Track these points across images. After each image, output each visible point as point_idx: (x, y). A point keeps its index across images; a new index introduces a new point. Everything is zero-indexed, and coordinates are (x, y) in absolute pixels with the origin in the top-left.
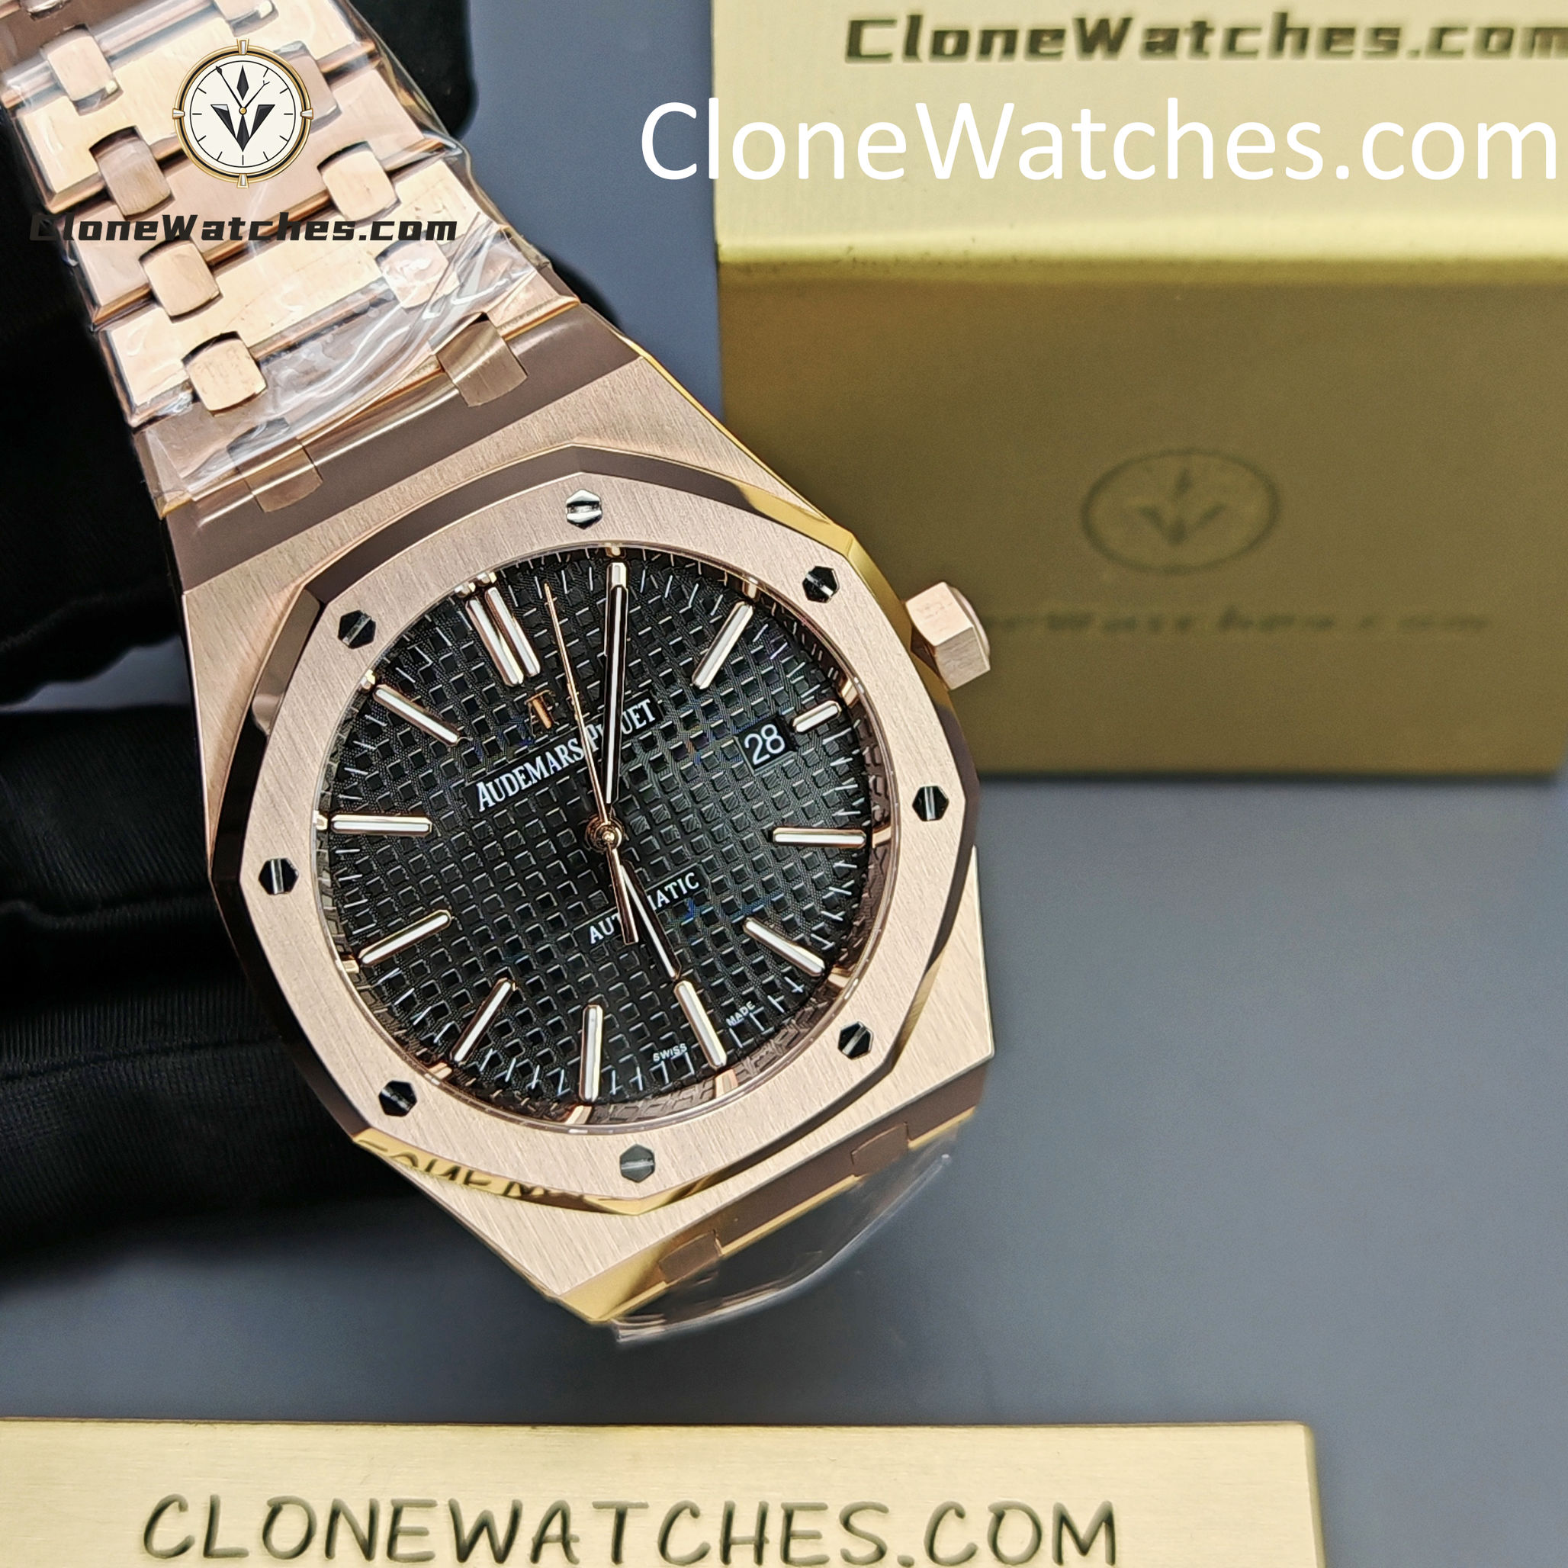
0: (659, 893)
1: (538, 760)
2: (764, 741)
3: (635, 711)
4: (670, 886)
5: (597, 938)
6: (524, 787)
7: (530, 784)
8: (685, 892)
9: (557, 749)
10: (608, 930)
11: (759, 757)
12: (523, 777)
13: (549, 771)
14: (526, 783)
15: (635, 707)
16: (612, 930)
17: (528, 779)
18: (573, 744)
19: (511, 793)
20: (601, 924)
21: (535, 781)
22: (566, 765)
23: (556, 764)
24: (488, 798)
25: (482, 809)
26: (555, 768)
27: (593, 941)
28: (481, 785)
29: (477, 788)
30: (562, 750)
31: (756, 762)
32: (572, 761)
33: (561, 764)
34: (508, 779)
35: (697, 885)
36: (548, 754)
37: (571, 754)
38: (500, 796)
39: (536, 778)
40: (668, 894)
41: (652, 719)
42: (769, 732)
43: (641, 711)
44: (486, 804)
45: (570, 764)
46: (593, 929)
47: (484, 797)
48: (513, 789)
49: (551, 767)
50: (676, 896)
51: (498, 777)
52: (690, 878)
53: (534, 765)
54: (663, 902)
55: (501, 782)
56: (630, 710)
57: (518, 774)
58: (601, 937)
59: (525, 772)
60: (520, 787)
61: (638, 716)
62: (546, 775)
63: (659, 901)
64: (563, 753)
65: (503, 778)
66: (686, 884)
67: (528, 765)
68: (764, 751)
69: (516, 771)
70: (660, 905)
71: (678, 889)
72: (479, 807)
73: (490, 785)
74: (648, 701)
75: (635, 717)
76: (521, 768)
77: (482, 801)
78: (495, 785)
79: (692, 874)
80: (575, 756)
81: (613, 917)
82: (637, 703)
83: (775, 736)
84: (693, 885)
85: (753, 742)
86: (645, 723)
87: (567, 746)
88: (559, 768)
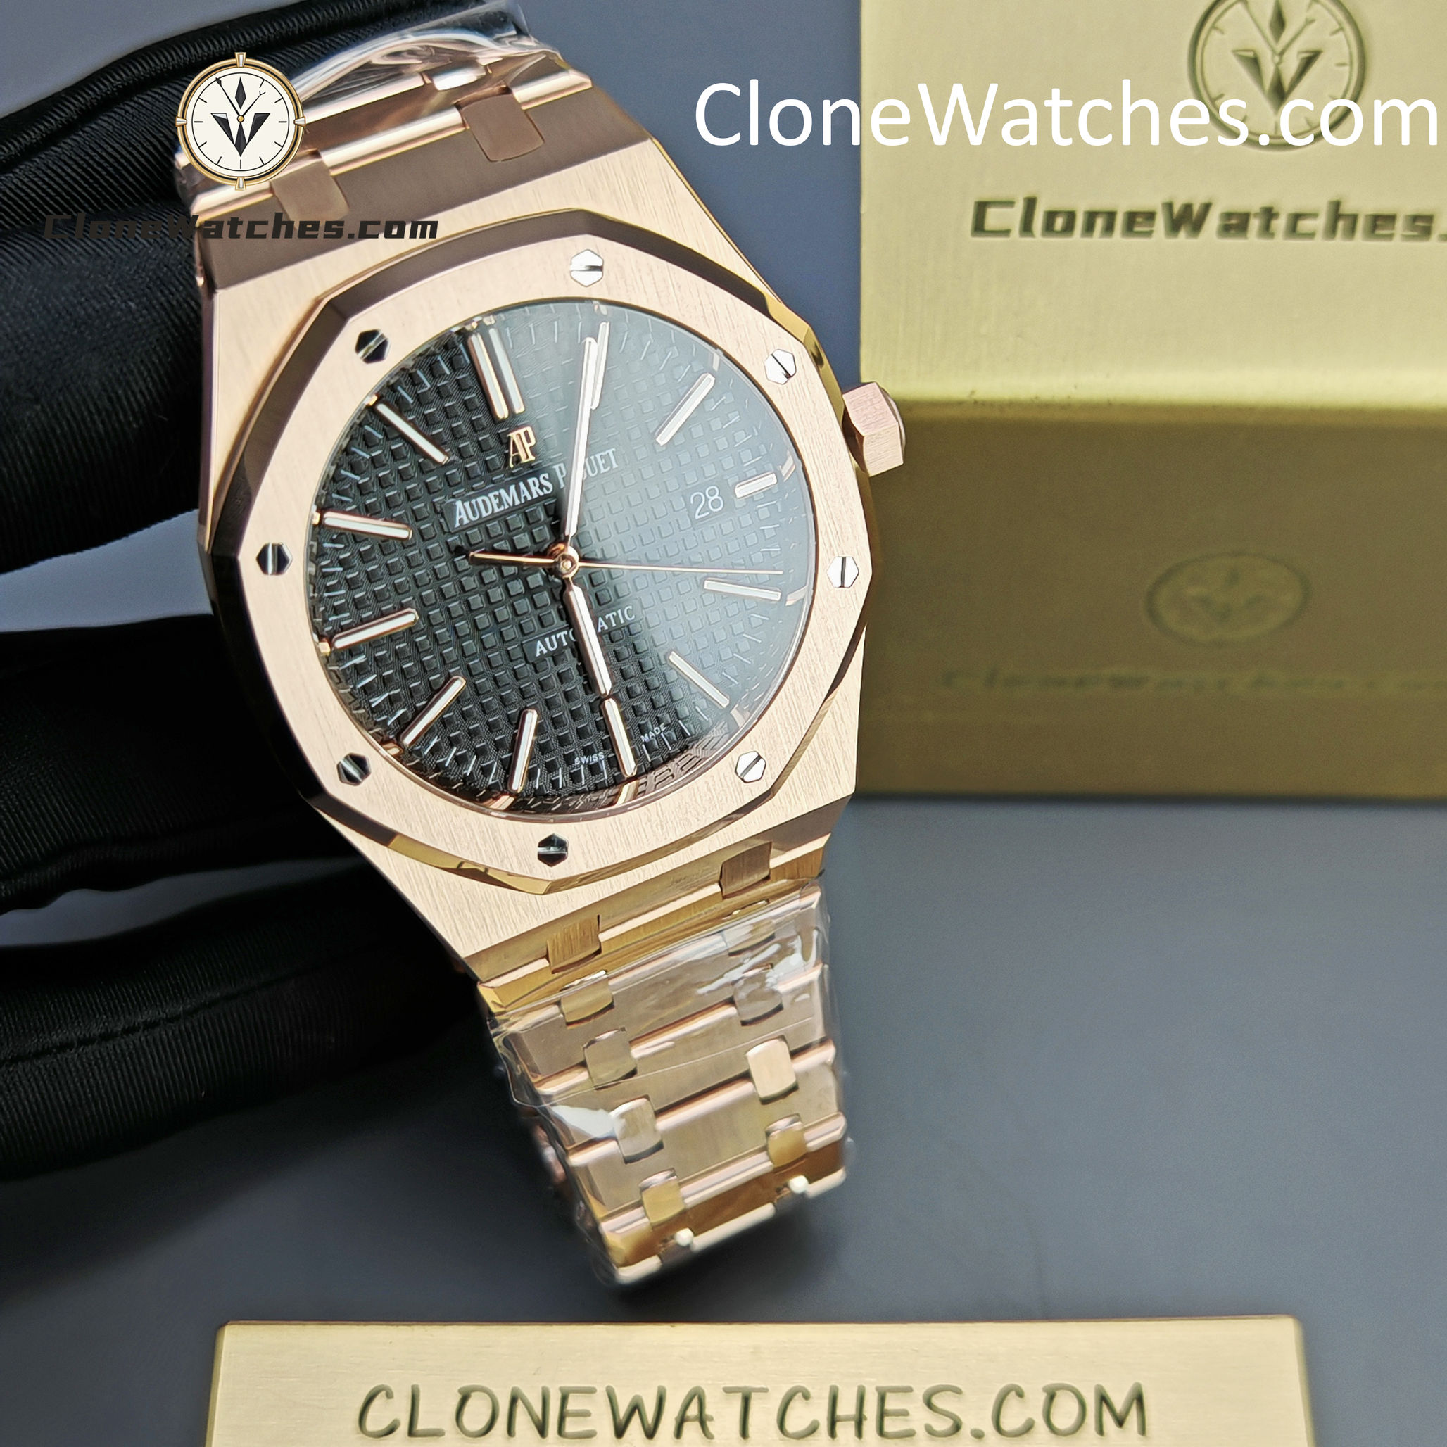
0: (600, 619)
1: (512, 488)
2: (707, 500)
3: (602, 457)
4: (610, 615)
5: (541, 652)
6: (497, 510)
7: (502, 508)
8: (624, 622)
9: (530, 481)
12: (497, 501)
13: (520, 499)
14: (499, 507)
15: (602, 453)
16: (556, 646)
17: (500, 503)
18: (544, 478)
20: (547, 640)
21: (507, 507)
22: (535, 496)
23: (527, 494)
24: (463, 516)
25: (457, 525)
26: (525, 498)
27: (538, 654)
28: (459, 504)
29: (455, 506)
30: (534, 482)
32: (541, 494)
33: (531, 494)
34: (483, 501)
35: (633, 617)
36: (521, 484)
37: (541, 487)
38: (474, 515)
39: (508, 504)
40: (608, 622)
41: (616, 466)
42: (712, 493)
43: (606, 458)
44: (461, 520)
45: (540, 496)
46: (539, 643)
47: (460, 514)
48: (487, 511)
49: (522, 496)
50: (617, 626)
51: (475, 498)
53: (508, 492)
54: (602, 628)
55: (477, 503)
56: (598, 456)
58: (545, 651)
59: (499, 497)
60: (493, 510)
61: (603, 462)
63: (600, 626)
64: (535, 485)
65: (479, 500)
66: (624, 616)
67: (502, 492)
68: (705, 508)
69: (491, 495)
71: (616, 618)
72: (454, 523)
73: (467, 504)
74: (614, 449)
75: (601, 462)
76: (496, 493)
77: (458, 518)
78: (471, 505)
79: (631, 608)
80: (544, 489)
81: (558, 636)
82: (604, 450)
83: (717, 496)
84: (630, 616)
85: (697, 499)
86: (609, 469)
87: (538, 479)
88: (529, 498)
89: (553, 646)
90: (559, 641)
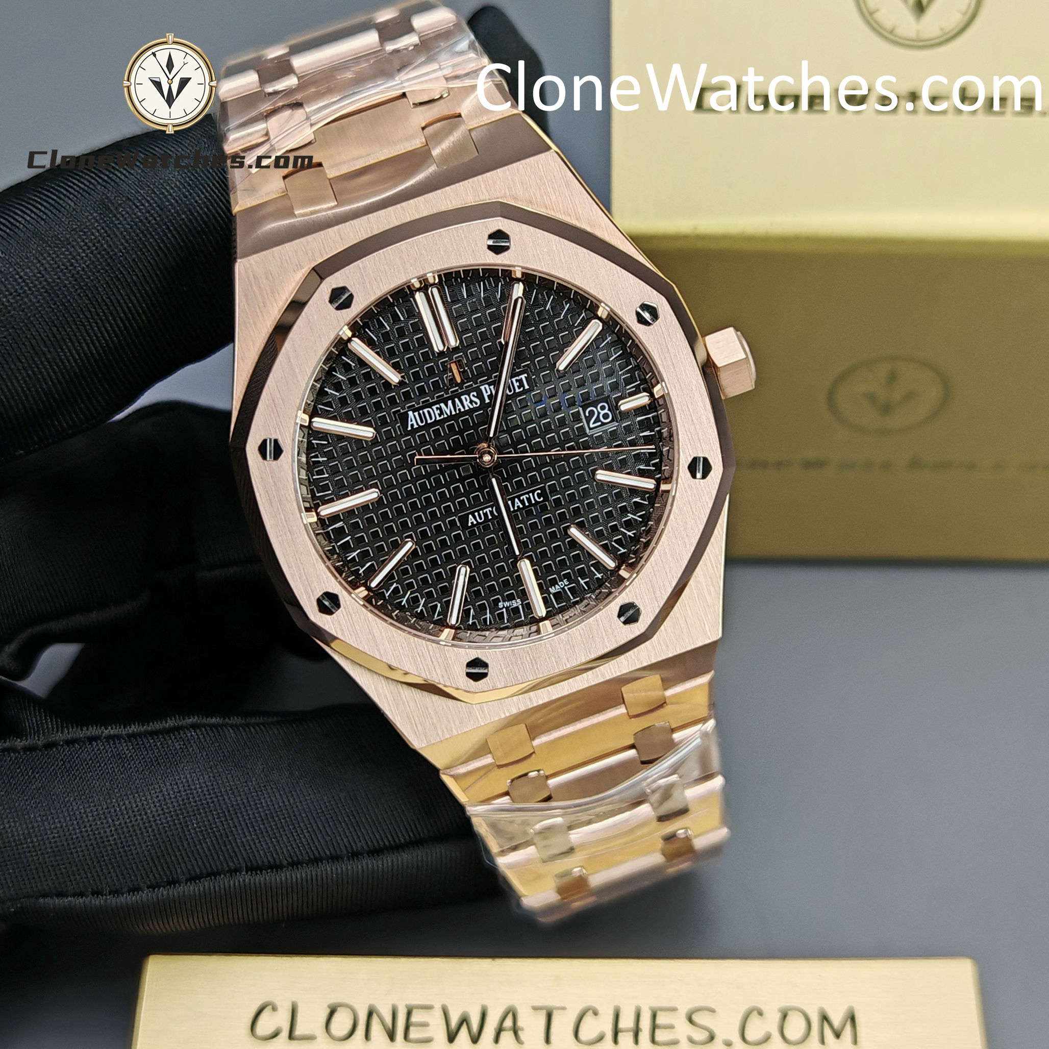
0: (516, 500)
1: (450, 402)
2: (599, 413)
3: (517, 381)
5: (472, 523)
6: (438, 418)
7: (442, 417)
9: (463, 397)
10: (481, 518)
11: (594, 423)
12: (439, 412)
13: (455, 411)
15: (517, 378)
16: (483, 519)
17: (441, 414)
18: (473, 396)
19: (429, 421)
20: (476, 514)
21: (446, 416)
22: (467, 408)
23: (461, 407)
24: (414, 422)
25: (409, 428)
26: (459, 410)
27: (470, 524)
28: (410, 413)
29: (408, 415)
30: (466, 398)
31: (592, 426)
32: (471, 407)
33: (464, 407)
34: (429, 412)
35: (542, 499)
36: (457, 400)
37: (471, 402)
38: (422, 422)
39: (447, 414)
40: (522, 502)
41: (527, 387)
42: (603, 408)
43: (520, 381)
44: (412, 425)
45: (470, 409)
46: (470, 516)
47: (411, 421)
48: (431, 418)
49: (457, 408)
51: (422, 409)
52: (538, 494)
53: (447, 405)
54: (518, 507)
55: (424, 413)
56: (514, 380)
57: (435, 410)
58: (475, 523)
59: (440, 409)
60: (436, 418)
61: (518, 384)
62: (454, 413)
63: (516, 505)
64: (466, 400)
65: (425, 411)
66: (535, 497)
67: (442, 405)
68: (598, 420)
69: (434, 407)
70: (516, 508)
71: (529, 499)
72: (407, 427)
73: (416, 414)
74: (526, 375)
75: (516, 384)
76: (438, 406)
77: (410, 423)
78: (419, 415)
80: (474, 403)
81: (485, 511)
82: (518, 376)
84: (539, 498)
85: (592, 413)
86: (522, 389)
87: (469, 396)
88: (462, 410)
90: (486, 514)
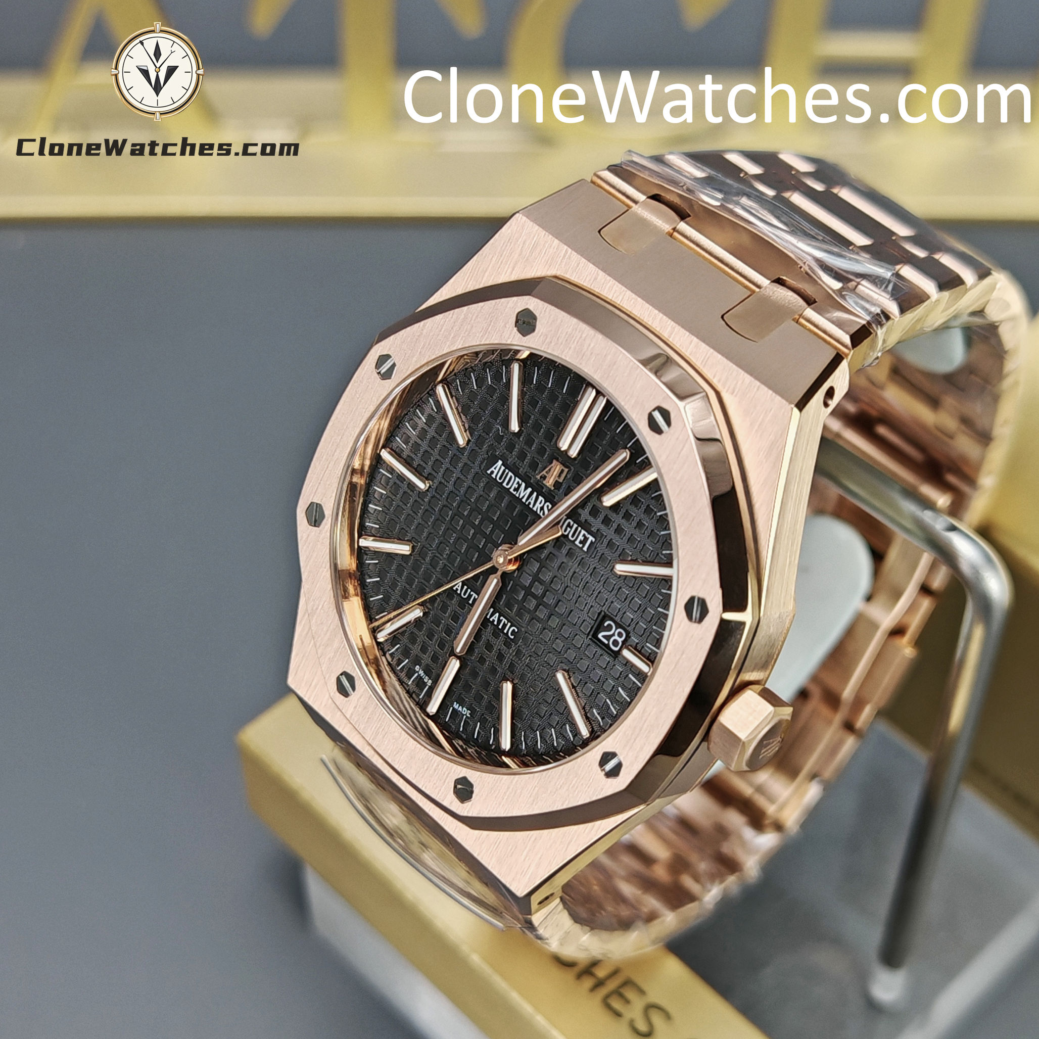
0: (497, 615)
1: (530, 490)
2: (613, 635)
3: (584, 535)
4: (504, 620)
6: (511, 490)
7: (515, 493)
8: (505, 631)
9: (541, 498)
11: (604, 637)
12: (517, 486)
13: (527, 500)
14: (514, 490)
15: (586, 534)
16: (465, 597)
17: (516, 490)
18: (548, 506)
19: (504, 484)
20: (465, 587)
21: (517, 495)
22: (535, 509)
23: (532, 502)
24: (496, 472)
25: (489, 472)
26: (530, 503)
28: (500, 462)
29: (497, 461)
30: (541, 501)
32: (538, 512)
33: (534, 506)
34: (511, 478)
35: (512, 637)
36: (535, 494)
37: (542, 508)
38: (500, 479)
39: (519, 495)
40: (499, 621)
41: (585, 549)
42: (620, 635)
43: (586, 539)
44: (492, 472)
45: (536, 512)
46: (461, 584)
47: (495, 469)
48: (507, 484)
49: (529, 500)
50: (500, 627)
51: (509, 470)
52: (514, 630)
53: (526, 489)
54: (494, 621)
55: (508, 473)
56: (583, 532)
57: (516, 482)
58: (459, 592)
59: (519, 485)
60: (510, 488)
61: (583, 539)
62: (524, 500)
63: (493, 618)
64: (540, 503)
65: (510, 474)
66: (510, 629)
67: (523, 485)
68: (607, 638)
69: (517, 479)
70: (491, 619)
71: (505, 625)
72: (488, 469)
73: (503, 468)
74: (594, 540)
75: (581, 538)
76: (520, 482)
77: (492, 469)
78: (504, 471)
79: (516, 630)
80: (542, 512)
81: (472, 593)
82: (589, 533)
83: (620, 640)
84: (512, 635)
85: (609, 628)
86: (581, 546)
87: (545, 503)
88: (531, 506)
89: (464, 595)
90: (470, 596)
